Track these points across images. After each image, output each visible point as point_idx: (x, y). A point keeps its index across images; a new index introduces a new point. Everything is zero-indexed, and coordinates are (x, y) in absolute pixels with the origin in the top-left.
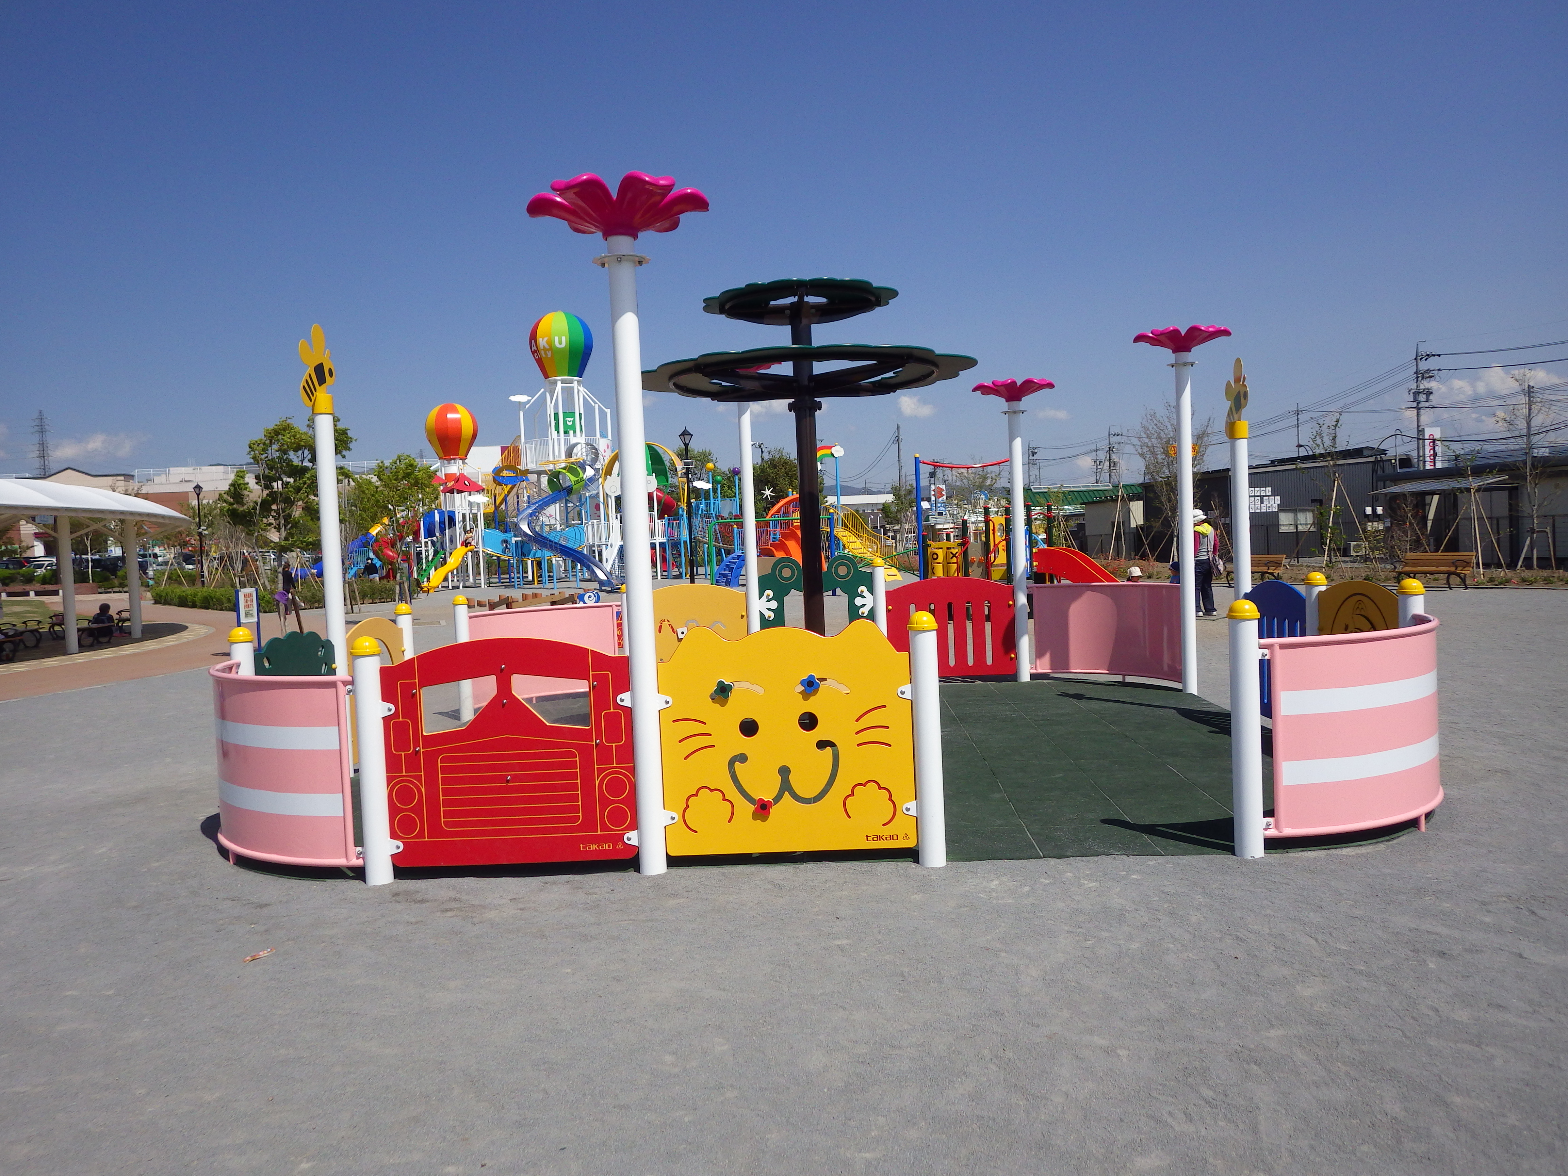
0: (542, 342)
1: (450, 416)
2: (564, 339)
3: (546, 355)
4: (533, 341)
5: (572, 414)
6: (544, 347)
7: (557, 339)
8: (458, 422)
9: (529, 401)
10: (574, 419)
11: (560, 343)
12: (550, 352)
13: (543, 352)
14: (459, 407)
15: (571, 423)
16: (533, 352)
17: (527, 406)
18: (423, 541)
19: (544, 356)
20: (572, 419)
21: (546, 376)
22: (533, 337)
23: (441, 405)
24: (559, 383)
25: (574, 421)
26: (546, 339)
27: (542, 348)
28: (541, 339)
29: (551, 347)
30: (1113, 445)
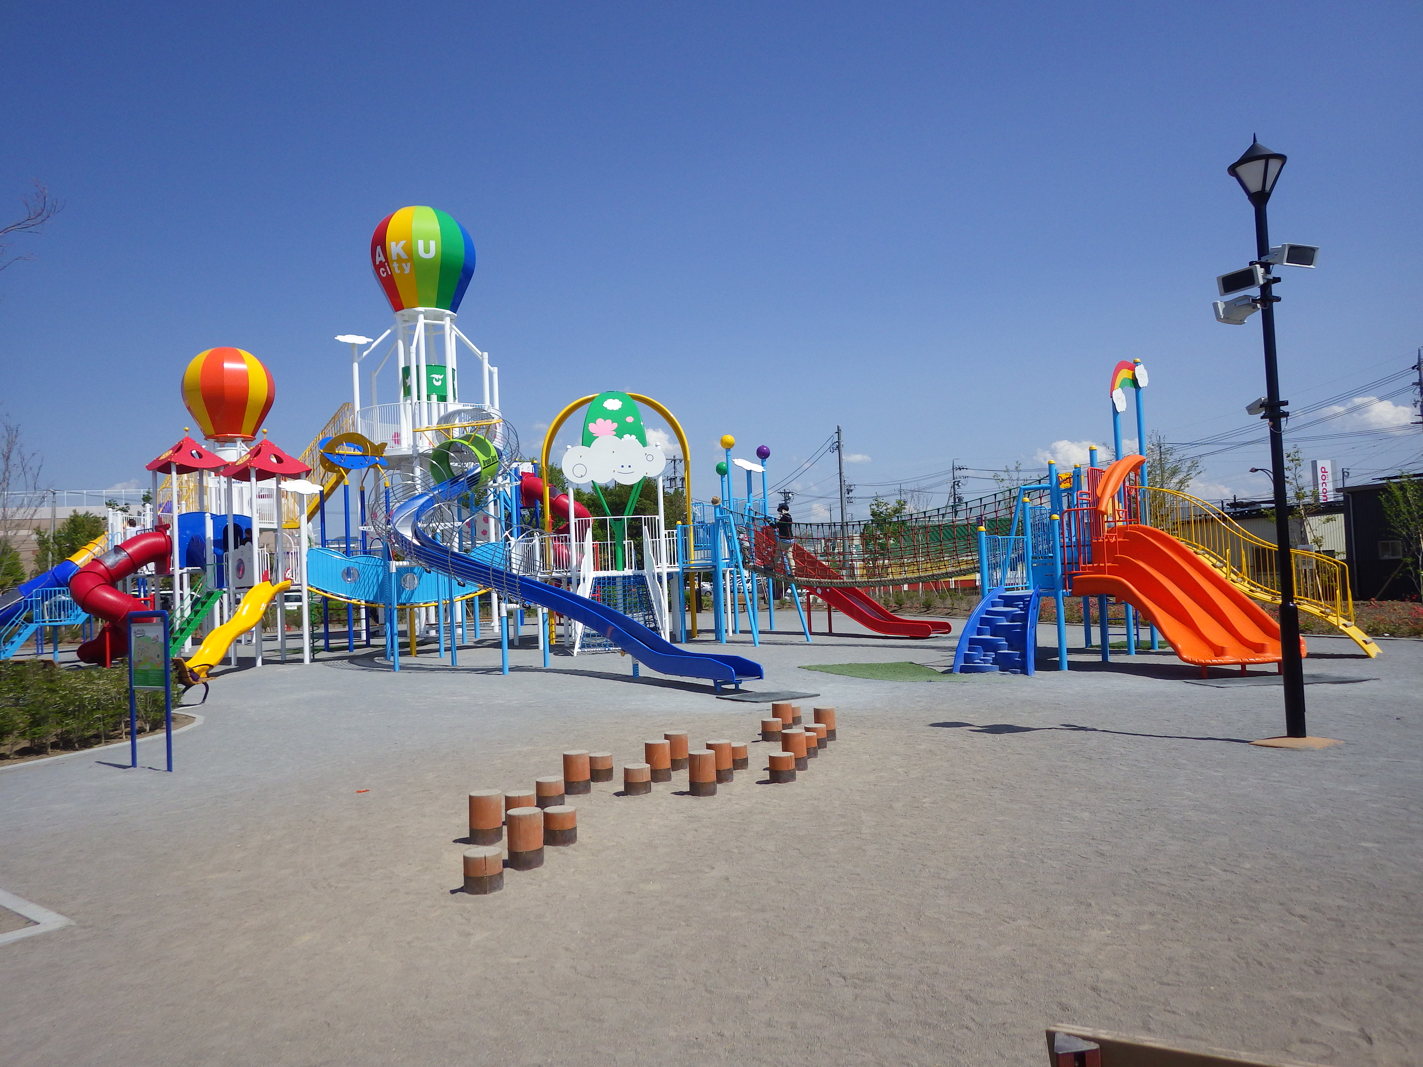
0: (394, 247)
1: (228, 365)
2: (432, 244)
3: (401, 268)
4: (379, 249)
5: (441, 368)
6: (398, 255)
7: (421, 244)
8: (244, 376)
9: (369, 344)
10: (445, 377)
11: (427, 251)
12: (409, 264)
13: (395, 265)
14: (244, 354)
15: (439, 383)
16: (377, 268)
17: (365, 353)
18: (177, 572)
19: (397, 271)
20: (441, 377)
21: (398, 306)
22: (379, 240)
23: (211, 350)
24: (421, 317)
25: (444, 381)
26: (402, 243)
27: (394, 257)
28: (393, 244)
29: (410, 255)
30: (958, 480)
